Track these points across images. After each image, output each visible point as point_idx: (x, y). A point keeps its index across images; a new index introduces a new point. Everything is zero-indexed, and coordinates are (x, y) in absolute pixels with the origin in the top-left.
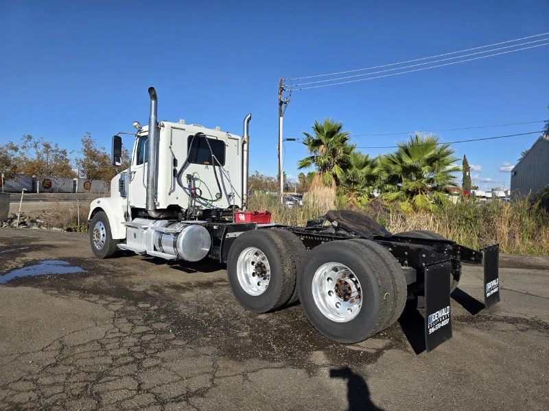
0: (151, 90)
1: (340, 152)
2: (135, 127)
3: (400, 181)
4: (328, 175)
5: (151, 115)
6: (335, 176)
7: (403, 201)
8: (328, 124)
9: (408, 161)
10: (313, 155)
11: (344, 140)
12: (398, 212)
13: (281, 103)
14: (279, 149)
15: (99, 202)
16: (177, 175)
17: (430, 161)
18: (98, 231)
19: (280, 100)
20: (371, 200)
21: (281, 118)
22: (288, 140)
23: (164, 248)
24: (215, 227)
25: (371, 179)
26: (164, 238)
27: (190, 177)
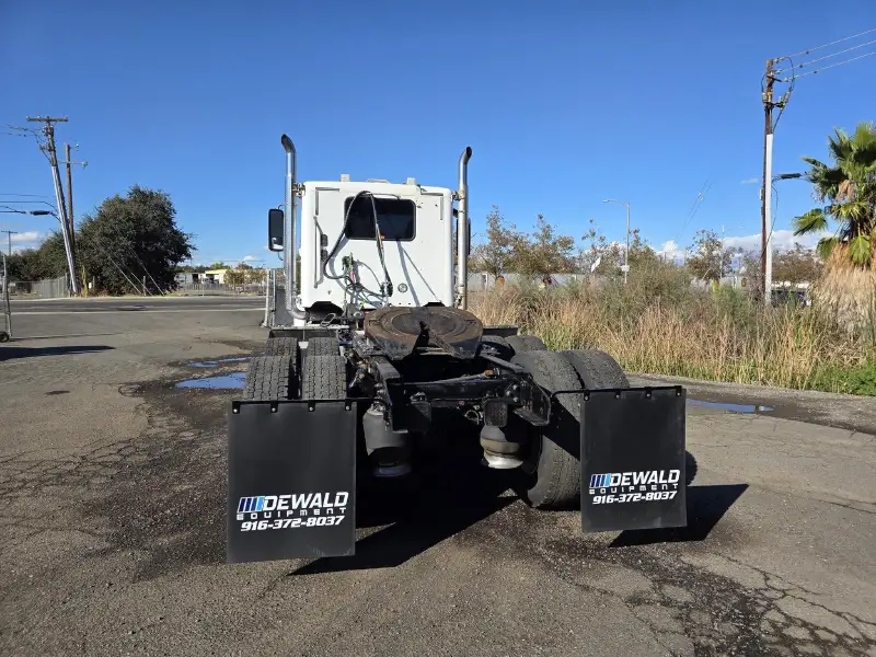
4: (861, 243)
8: (862, 134)
13: (769, 107)
14: (764, 198)
19: (767, 101)
21: (770, 137)
22: (784, 177)
27: (347, 261)
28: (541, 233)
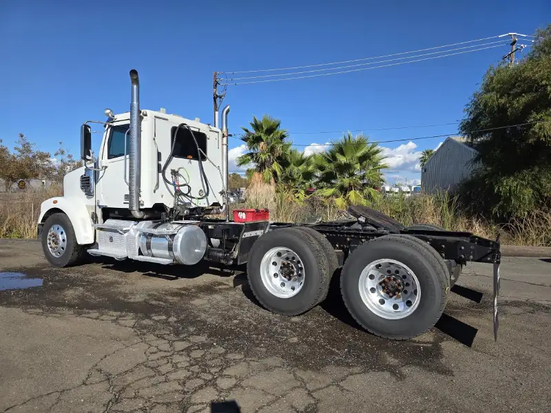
0: (134, 72)
1: (279, 148)
2: (108, 115)
3: (335, 178)
4: (267, 172)
5: (132, 101)
6: (275, 173)
7: (337, 197)
8: (266, 121)
9: (342, 159)
10: (252, 151)
11: (282, 137)
12: (334, 207)
13: (216, 97)
15: (55, 202)
16: (161, 170)
17: (362, 160)
18: (55, 236)
19: (215, 94)
20: (308, 197)
21: (217, 113)
23: (154, 251)
24: (210, 227)
25: (308, 176)
26: (153, 240)
27: (175, 173)
28: (21, 147)
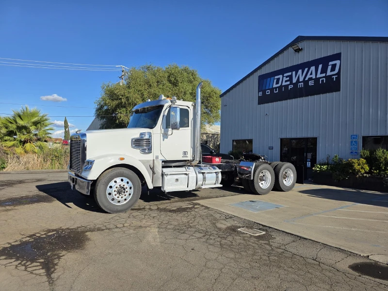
3: (16, 134)
7: (17, 147)
12: (14, 154)
15: (122, 159)
17: (36, 124)
